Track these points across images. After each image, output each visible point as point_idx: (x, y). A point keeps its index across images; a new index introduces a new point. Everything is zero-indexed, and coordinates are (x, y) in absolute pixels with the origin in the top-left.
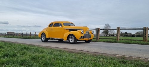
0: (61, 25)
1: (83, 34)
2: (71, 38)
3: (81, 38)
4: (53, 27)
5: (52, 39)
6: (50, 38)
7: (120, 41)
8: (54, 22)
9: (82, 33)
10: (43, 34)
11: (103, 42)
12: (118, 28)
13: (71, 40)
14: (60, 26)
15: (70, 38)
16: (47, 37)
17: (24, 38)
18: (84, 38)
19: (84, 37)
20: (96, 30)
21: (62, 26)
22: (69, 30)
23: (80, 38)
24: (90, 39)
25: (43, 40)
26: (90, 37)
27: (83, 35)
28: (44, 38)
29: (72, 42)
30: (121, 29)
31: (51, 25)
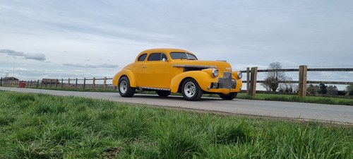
0: (165, 56)
1: (217, 78)
2: (189, 87)
3: (212, 87)
4: (146, 63)
5: (144, 90)
6: (138, 88)
7: (307, 98)
8: (149, 50)
9: (213, 76)
10: (123, 78)
11: (266, 100)
12: (302, 67)
13: (189, 92)
14: (164, 59)
15: (186, 86)
16: (132, 85)
17: (80, 91)
18: (218, 88)
19: (219, 86)
20: (248, 71)
21: (166, 59)
22: (183, 69)
23: (209, 87)
24: (233, 90)
25: (123, 91)
26: (234, 86)
27: (216, 81)
28: (124, 89)
29: (189, 95)
30: (309, 70)
31: (141, 57)
